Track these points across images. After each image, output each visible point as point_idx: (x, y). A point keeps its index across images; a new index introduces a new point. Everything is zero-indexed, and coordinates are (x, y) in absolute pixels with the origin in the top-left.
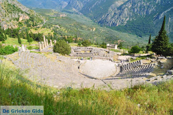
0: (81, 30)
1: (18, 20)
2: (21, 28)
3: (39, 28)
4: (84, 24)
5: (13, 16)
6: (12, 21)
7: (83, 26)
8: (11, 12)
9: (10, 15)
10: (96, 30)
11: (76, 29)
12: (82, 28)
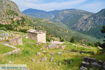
0: (58, 31)
1: (12, 19)
2: (12, 24)
3: (25, 26)
4: (61, 28)
5: (10, 17)
6: (8, 19)
7: (60, 29)
8: (9, 15)
9: (8, 16)
10: (68, 32)
11: (54, 30)
12: (59, 30)
